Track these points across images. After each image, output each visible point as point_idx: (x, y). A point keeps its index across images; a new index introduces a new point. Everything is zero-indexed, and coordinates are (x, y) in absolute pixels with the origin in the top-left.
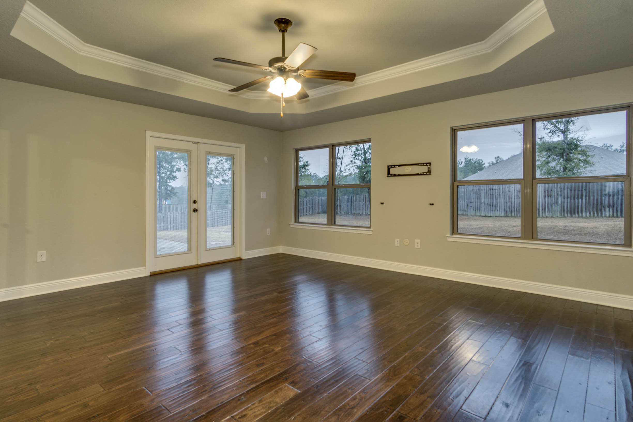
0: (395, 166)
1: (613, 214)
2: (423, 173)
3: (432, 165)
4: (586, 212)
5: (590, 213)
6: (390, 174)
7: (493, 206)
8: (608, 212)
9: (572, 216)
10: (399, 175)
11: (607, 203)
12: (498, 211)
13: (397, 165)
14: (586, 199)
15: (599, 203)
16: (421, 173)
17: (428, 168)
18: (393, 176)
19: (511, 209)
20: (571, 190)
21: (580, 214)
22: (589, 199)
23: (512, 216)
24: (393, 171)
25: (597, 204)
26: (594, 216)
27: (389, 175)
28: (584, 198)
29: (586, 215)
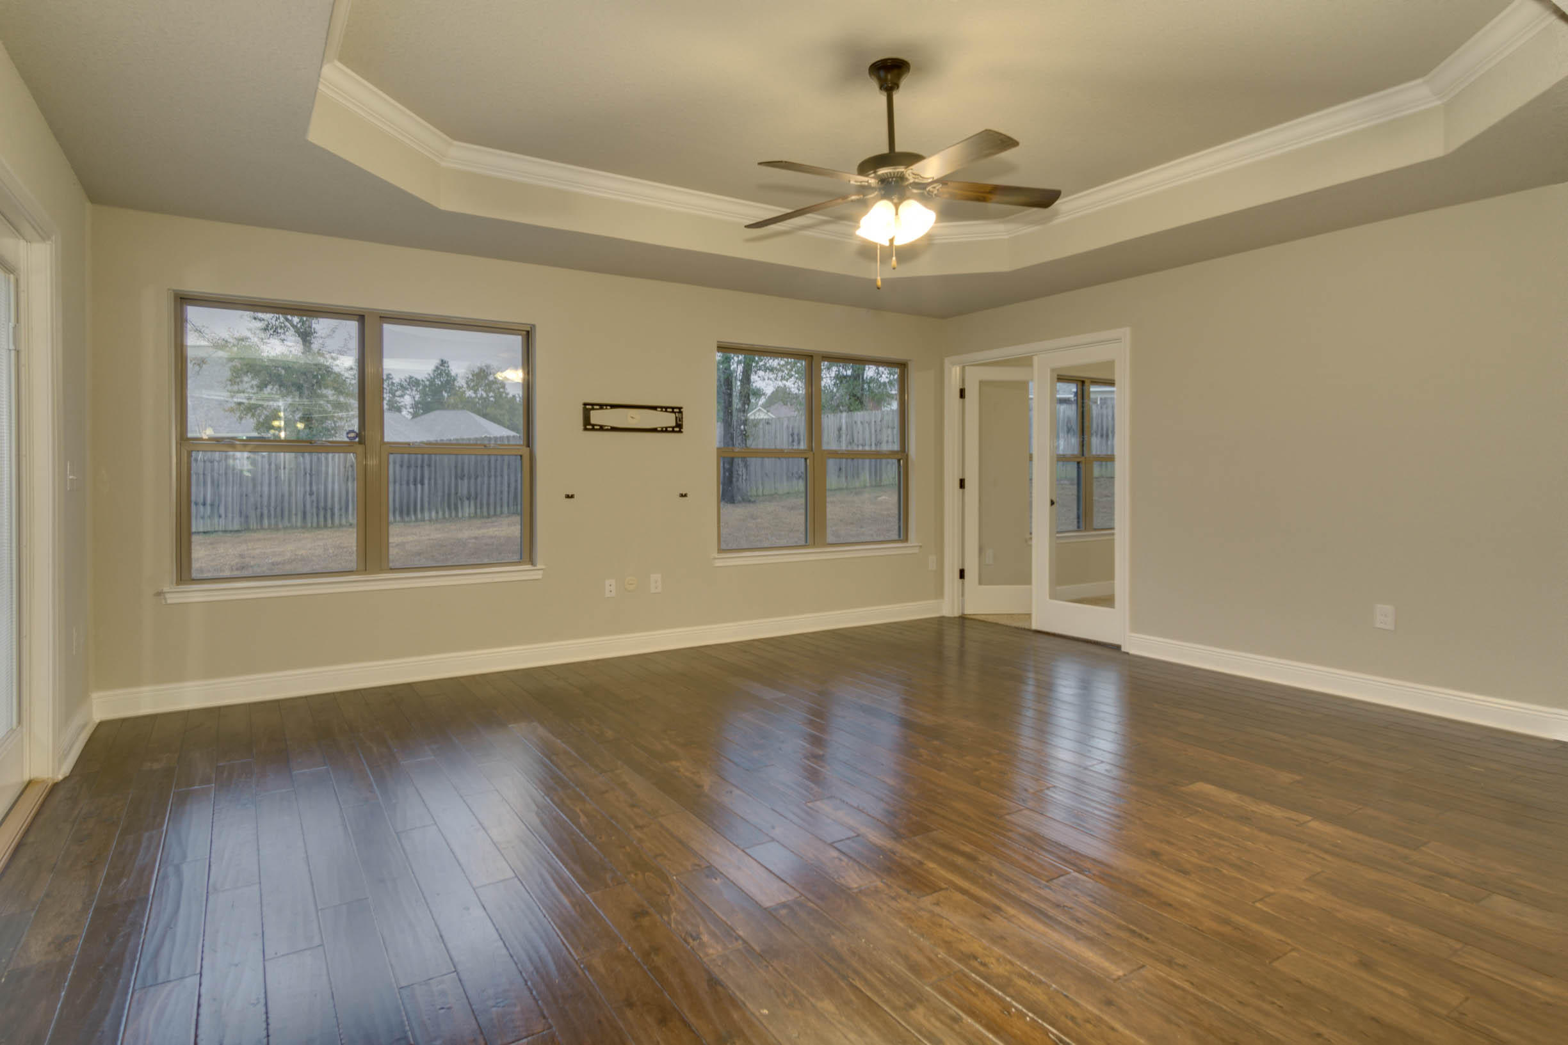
0: (602, 406)
1: (476, 513)
2: (666, 428)
3: (684, 413)
4: (430, 510)
5: (437, 513)
6: (590, 424)
7: (204, 504)
8: (468, 509)
9: (403, 521)
10: (614, 429)
11: (465, 492)
12: (220, 516)
13: (606, 405)
14: (429, 484)
15: (453, 491)
16: (662, 428)
17: (676, 418)
18: (597, 430)
19: (259, 510)
20: (401, 466)
21: (419, 516)
22: (436, 483)
23: (262, 528)
24: (597, 417)
25: (449, 495)
26: (444, 518)
27: (588, 427)
28: (426, 482)
29: (430, 517)
